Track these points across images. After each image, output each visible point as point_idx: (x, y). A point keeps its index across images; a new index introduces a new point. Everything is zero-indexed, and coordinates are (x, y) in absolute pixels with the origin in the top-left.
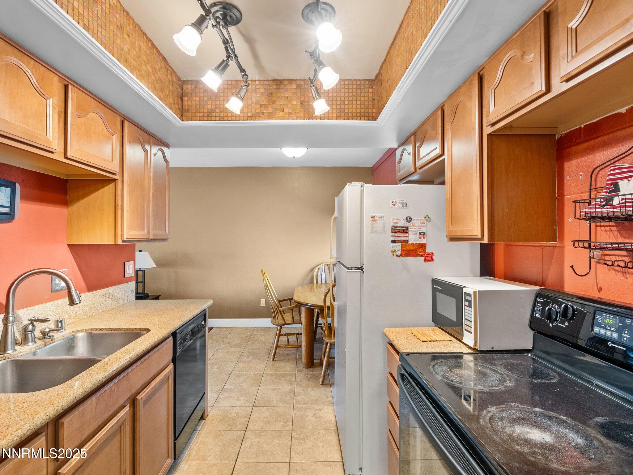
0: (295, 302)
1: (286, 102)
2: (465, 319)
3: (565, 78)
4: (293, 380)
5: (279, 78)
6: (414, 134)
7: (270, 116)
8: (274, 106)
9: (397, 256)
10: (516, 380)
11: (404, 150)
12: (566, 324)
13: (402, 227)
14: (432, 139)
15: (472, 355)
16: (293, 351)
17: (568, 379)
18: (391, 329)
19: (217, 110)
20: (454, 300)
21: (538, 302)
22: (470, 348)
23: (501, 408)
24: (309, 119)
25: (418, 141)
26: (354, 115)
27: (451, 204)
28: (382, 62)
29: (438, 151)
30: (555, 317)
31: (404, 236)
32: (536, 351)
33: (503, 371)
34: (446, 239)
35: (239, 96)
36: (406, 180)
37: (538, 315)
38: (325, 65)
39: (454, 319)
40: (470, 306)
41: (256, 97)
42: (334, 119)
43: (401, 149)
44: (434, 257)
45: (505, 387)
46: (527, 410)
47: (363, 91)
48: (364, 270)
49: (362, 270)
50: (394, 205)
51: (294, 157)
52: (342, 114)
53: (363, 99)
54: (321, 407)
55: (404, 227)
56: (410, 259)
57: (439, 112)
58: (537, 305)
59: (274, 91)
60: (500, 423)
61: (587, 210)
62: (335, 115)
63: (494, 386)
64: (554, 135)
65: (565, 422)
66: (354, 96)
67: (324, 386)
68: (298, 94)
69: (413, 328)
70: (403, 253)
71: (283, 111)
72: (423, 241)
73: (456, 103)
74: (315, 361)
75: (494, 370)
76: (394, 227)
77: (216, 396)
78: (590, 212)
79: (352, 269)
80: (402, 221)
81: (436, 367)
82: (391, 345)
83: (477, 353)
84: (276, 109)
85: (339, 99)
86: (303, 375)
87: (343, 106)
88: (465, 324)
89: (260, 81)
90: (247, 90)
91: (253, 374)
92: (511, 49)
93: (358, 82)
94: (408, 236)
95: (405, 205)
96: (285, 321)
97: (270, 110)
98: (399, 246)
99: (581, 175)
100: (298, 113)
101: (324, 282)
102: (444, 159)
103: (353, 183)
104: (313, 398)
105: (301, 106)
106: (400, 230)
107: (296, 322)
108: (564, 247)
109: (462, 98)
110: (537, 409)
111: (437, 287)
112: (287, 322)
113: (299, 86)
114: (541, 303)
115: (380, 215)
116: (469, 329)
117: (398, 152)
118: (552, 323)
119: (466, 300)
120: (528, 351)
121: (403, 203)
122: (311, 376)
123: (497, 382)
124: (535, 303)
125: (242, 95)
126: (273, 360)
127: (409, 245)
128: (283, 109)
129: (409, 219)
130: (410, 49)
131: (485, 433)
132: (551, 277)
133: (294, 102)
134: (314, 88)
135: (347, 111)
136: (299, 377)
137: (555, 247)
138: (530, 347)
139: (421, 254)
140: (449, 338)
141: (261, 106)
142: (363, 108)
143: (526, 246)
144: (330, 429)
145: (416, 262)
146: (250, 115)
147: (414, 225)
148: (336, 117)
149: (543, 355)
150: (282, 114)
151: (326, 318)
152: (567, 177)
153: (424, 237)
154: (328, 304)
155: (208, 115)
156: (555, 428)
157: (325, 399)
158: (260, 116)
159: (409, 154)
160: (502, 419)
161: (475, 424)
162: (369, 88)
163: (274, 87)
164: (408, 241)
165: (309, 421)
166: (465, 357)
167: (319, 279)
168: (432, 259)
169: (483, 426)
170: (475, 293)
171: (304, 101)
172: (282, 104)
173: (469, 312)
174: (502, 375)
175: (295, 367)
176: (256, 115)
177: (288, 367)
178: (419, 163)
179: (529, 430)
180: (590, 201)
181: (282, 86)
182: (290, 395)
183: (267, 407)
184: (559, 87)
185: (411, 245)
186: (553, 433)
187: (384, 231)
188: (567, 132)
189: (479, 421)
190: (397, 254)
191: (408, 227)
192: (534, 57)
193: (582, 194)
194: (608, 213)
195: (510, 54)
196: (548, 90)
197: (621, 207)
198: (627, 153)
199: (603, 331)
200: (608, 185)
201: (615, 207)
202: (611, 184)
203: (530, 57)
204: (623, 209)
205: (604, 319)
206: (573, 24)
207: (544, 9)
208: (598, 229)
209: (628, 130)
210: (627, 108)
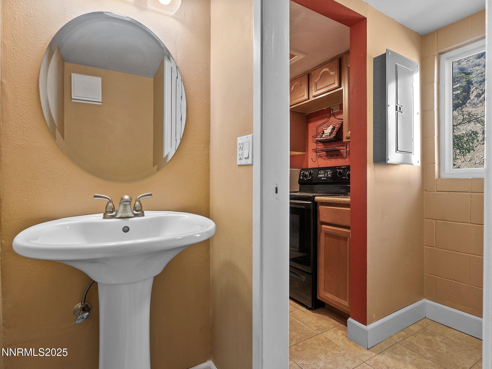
3: (313, 96)
12: (311, 177)
30: (307, 176)
37: (301, 178)
58: (301, 174)
64: (306, 114)
78: (317, 139)
99: (313, 128)
108: (308, 154)
118: (306, 179)
132: (304, 165)
137: (306, 154)
180: (316, 136)
184: (312, 99)
188: (309, 113)
193: (314, 135)
194: (322, 139)
195: (296, 83)
196: (309, 99)
197: (325, 137)
198: (326, 122)
199: (320, 176)
200: (321, 131)
201: (323, 138)
202: (322, 131)
203: (303, 86)
204: (326, 138)
205: (321, 172)
206: (316, 81)
207: (308, 72)
208: (318, 146)
209: (326, 115)
210: (326, 108)
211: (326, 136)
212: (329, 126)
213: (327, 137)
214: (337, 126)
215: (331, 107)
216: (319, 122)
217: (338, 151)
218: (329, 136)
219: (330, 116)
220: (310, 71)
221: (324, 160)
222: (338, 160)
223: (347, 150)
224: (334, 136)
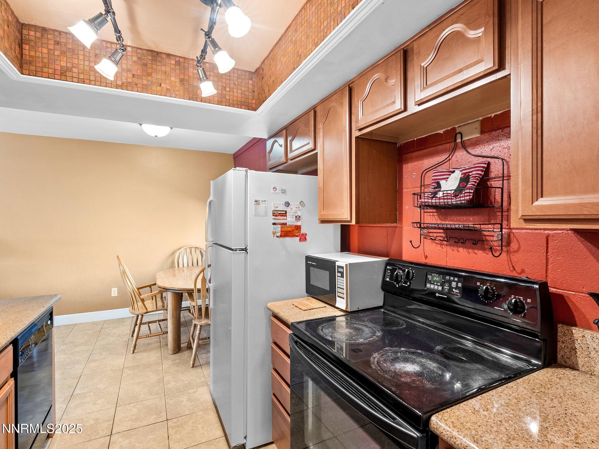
0: (159, 287)
1: (163, 77)
2: (338, 287)
3: (419, 103)
4: (160, 369)
5: (156, 50)
6: (286, 128)
7: (145, 89)
8: (149, 78)
9: (277, 237)
10: (382, 330)
11: (275, 141)
12: (408, 284)
13: (282, 211)
14: (304, 135)
15: (344, 316)
16: (156, 339)
17: (412, 324)
18: (274, 303)
19: (75, 70)
20: (328, 272)
21: (388, 269)
22: (342, 310)
23: (381, 353)
24: (189, 99)
25: (290, 136)
26: (235, 102)
27: (323, 192)
28: (264, 58)
29: (311, 146)
30: (400, 280)
31: (283, 219)
32: (385, 307)
33: (370, 325)
34: (318, 221)
35: (113, 59)
36: (276, 168)
37: (388, 279)
38: (221, 48)
39: (328, 288)
40: (342, 276)
41: (127, 64)
42: (215, 103)
43: (272, 140)
44: (307, 237)
45: (377, 337)
46: (397, 351)
47: (244, 80)
48: (248, 251)
49: (246, 251)
50: (275, 191)
51: (156, 136)
52: (224, 100)
53: (243, 89)
54: (194, 390)
55: (283, 211)
56: (288, 239)
57: (312, 113)
58: (387, 272)
59: (150, 62)
60: (385, 365)
61: (422, 200)
62: (216, 99)
63: (370, 338)
64: (396, 143)
65: (421, 354)
66: (235, 84)
67: (195, 368)
68: (178, 71)
69: (292, 300)
70: (282, 234)
71: (160, 85)
72: (299, 223)
73: (328, 107)
74: (182, 346)
75: (365, 325)
76: (275, 211)
77: (64, 407)
78: (424, 202)
79: (236, 251)
80: (282, 205)
81: (324, 330)
82: (276, 317)
83: (348, 313)
84: (152, 83)
85: (221, 84)
86: (170, 362)
87: (224, 92)
88: (338, 292)
89: (132, 47)
90: (123, 55)
91: (110, 372)
92: (377, 72)
93: (238, 71)
94: (286, 219)
95: (284, 192)
96: (147, 309)
97: (145, 82)
98: (279, 228)
99: (414, 175)
100: (178, 91)
101: (186, 265)
102: (317, 153)
103: (237, 168)
104: (185, 382)
105: (180, 84)
106: (280, 213)
107: (159, 309)
108: (402, 227)
109: (334, 104)
110: (403, 349)
111: (311, 263)
112: (149, 310)
113: (178, 63)
114: (390, 270)
115: (262, 199)
116: (341, 295)
117: (269, 143)
118: (398, 284)
119: (339, 272)
120: (381, 307)
121: (282, 190)
122: (179, 361)
123: (370, 334)
124: (385, 270)
125: (118, 58)
126: (133, 352)
127: (288, 227)
128: (161, 84)
129: (287, 204)
130: (298, 52)
131: (379, 374)
132: (393, 250)
133: (173, 79)
134: (201, 68)
135: (228, 98)
136: (167, 364)
137: (397, 227)
138: (381, 304)
139: (296, 234)
140: (323, 305)
141: (134, 76)
142: (244, 98)
143: (375, 227)
144: (208, 409)
145: (292, 242)
146: (119, 83)
147: (291, 209)
148: (217, 102)
149: (392, 309)
150: (159, 88)
151: (196, 301)
152: (405, 176)
153: (299, 220)
154: (199, 286)
155: (61, 73)
156: (418, 360)
157: (198, 381)
158: (132, 87)
159: (281, 146)
160: (385, 361)
161: (369, 370)
162: (249, 79)
163: (150, 58)
164: (286, 223)
165: (184, 406)
166: (337, 319)
167: (181, 262)
168: (306, 239)
169: (375, 369)
170: (346, 265)
171: (183, 79)
172: (159, 79)
173: (342, 281)
174: (371, 328)
175: (160, 356)
176: (127, 84)
177: (153, 356)
178: (290, 155)
179: (404, 365)
180: (421, 194)
181: (159, 59)
182: (159, 385)
183: (134, 404)
184: (413, 109)
185: (289, 227)
186: (418, 364)
187: (266, 215)
188: (405, 142)
189: (371, 367)
190: (277, 235)
191: (286, 211)
192: (395, 82)
193: (415, 189)
194: (436, 202)
195: (376, 76)
196: (405, 109)
197: (444, 199)
198: (444, 162)
199: (432, 286)
200: (433, 183)
201: (439, 199)
202: (435, 183)
203: (392, 82)
204: (446, 201)
205: (433, 277)
206: (424, 64)
207: (403, 47)
208: (425, 214)
209: (444, 145)
210: (444, 130)
211: (447, 196)
212: (453, 172)
213: (449, 199)
214: (474, 173)
215: (457, 127)
216: (428, 162)
217: (478, 232)
218: (456, 196)
219: (454, 150)
220: (409, 43)
221: (439, 246)
222: (476, 254)
223: (503, 232)
224: (468, 198)
